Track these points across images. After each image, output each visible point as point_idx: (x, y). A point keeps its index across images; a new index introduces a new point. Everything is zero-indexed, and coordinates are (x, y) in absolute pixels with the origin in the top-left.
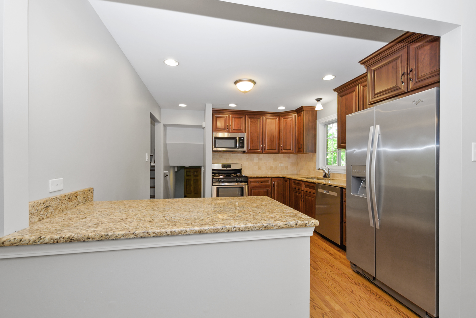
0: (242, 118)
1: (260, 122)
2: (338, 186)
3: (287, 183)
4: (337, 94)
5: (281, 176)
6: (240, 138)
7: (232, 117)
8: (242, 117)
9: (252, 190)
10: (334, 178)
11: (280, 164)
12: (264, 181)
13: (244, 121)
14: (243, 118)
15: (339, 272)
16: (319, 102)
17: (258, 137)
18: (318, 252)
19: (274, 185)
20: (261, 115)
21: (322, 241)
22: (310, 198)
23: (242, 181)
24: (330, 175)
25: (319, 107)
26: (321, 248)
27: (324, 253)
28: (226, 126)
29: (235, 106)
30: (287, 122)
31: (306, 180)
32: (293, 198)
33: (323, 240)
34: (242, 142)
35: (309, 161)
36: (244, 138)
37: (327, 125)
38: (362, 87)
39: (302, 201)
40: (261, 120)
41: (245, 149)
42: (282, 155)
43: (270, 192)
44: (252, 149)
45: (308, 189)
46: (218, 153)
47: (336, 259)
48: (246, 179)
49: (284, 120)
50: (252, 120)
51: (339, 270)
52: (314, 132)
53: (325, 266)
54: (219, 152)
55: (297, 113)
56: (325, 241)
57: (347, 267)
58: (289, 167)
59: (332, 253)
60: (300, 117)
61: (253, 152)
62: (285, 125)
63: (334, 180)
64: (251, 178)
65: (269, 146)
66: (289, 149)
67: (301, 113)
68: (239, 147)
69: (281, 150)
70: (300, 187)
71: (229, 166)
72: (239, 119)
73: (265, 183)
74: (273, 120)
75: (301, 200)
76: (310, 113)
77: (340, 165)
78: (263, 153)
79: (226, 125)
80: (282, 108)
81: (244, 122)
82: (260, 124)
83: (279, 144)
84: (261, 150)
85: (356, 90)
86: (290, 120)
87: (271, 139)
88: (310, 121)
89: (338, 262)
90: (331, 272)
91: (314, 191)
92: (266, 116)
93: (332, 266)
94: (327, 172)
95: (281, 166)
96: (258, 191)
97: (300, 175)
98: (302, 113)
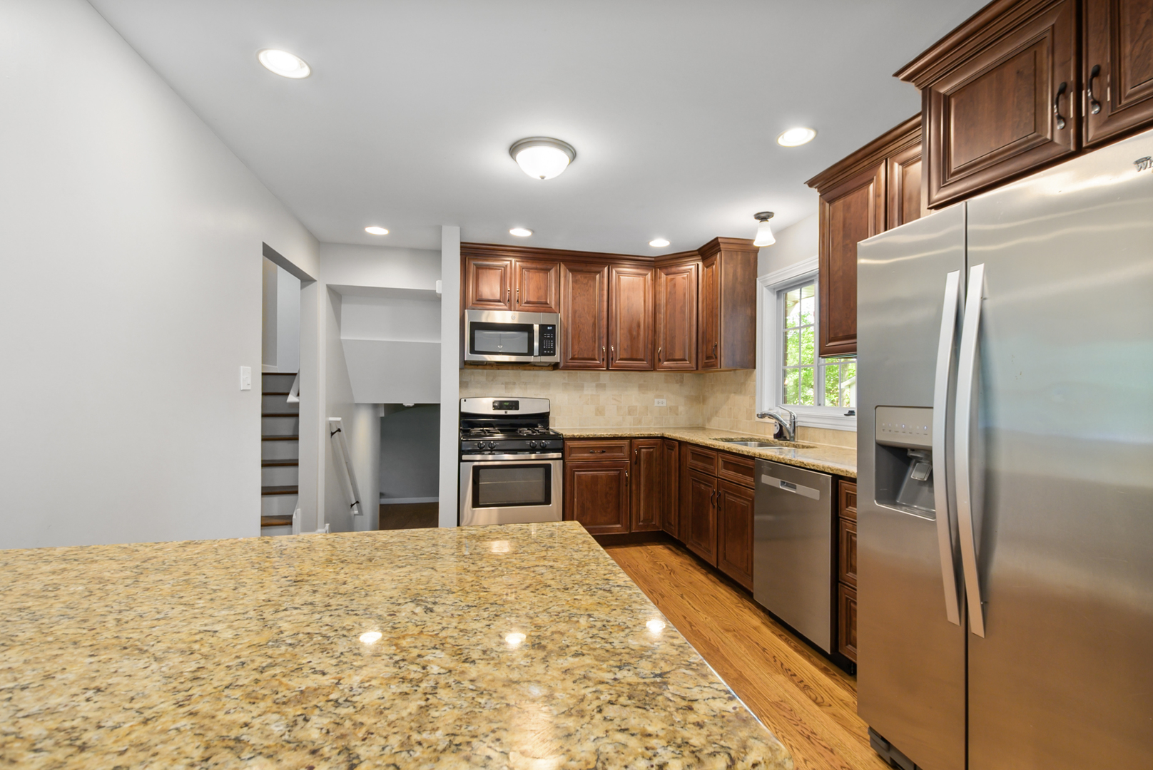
0: (549, 270)
1: (601, 282)
2: (822, 469)
3: (675, 454)
4: (819, 194)
5: (657, 433)
6: (542, 327)
7: (522, 268)
8: (549, 267)
9: (576, 473)
10: (806, 443)
11: (656, 400)
12: (611, 449)
13: (555, 280)
14: (553, 271)
15: (833, 760)
16: (764, 223)
17: (594, 324)
18: (762, 676)
19: (638, 457)
20: (604, 264)
21: (773, 632)
22: (739, 500)
23: (547, 447)
24: (794, 431)
25: (763, 237)
26: (772, 660)
27: (781, 678)
28: (505, 293)
29: (526, 233)
30: (675, 285)
31: (726, 446)
32: (691, 498)
33: (775, 628)
34: (550, 339)
35: (734, 393)
36: (555, 326)
37: (785, 292)
38: (896, 165)
39: (714, 507)
40: (603, 277)
41: (556, 358)
42: (663, 374)
43: (627, 478)
44: (576, 356)
45: (731, 474)
46: (484, 369)
47: (818, 704)
48: (559, 443)
49: (667, 278)
50: (579, 277)
51: (832, 751)
52: (749, 312)
53: (785, 734)
54: (487, 367)
55: (704, 260)
56: (781, 633)
57: (858, 737)
58: (681, 409)
59: (807, 681)
60: (710, 270)
61: (580, 367)
62: (670, 292)
63: (807, 447)
64: (574, 439)
65: (625, 349)
66: (681, 357)
67: (713, 258)
68: (541, 353)
69: (660, 360)
70: (708, 466)
71: (515, 405)
72: (542, 274)
73: (613, 454)
74: (636, 279)
75: (711, 505)
76: (739, 257)
77: (824, 405)
78: (608, 369)
79: (505, 288)
80: (660, 244)
81: (555, 283)
82: (601, 289)
83: (654, 344)
84: (603, 360)
85: (879, 177)
86: (684, 278)
87: (630, 331)
88: (739, 280)
89: (828, 717)
90: (805, 761)
91: (750, 480)
92: (616, 265)
93: (808, 737)
94: (788, 424)
95: (660, 405)
96: (593, 477)
97: (711, 430)
98: (715, 259)
